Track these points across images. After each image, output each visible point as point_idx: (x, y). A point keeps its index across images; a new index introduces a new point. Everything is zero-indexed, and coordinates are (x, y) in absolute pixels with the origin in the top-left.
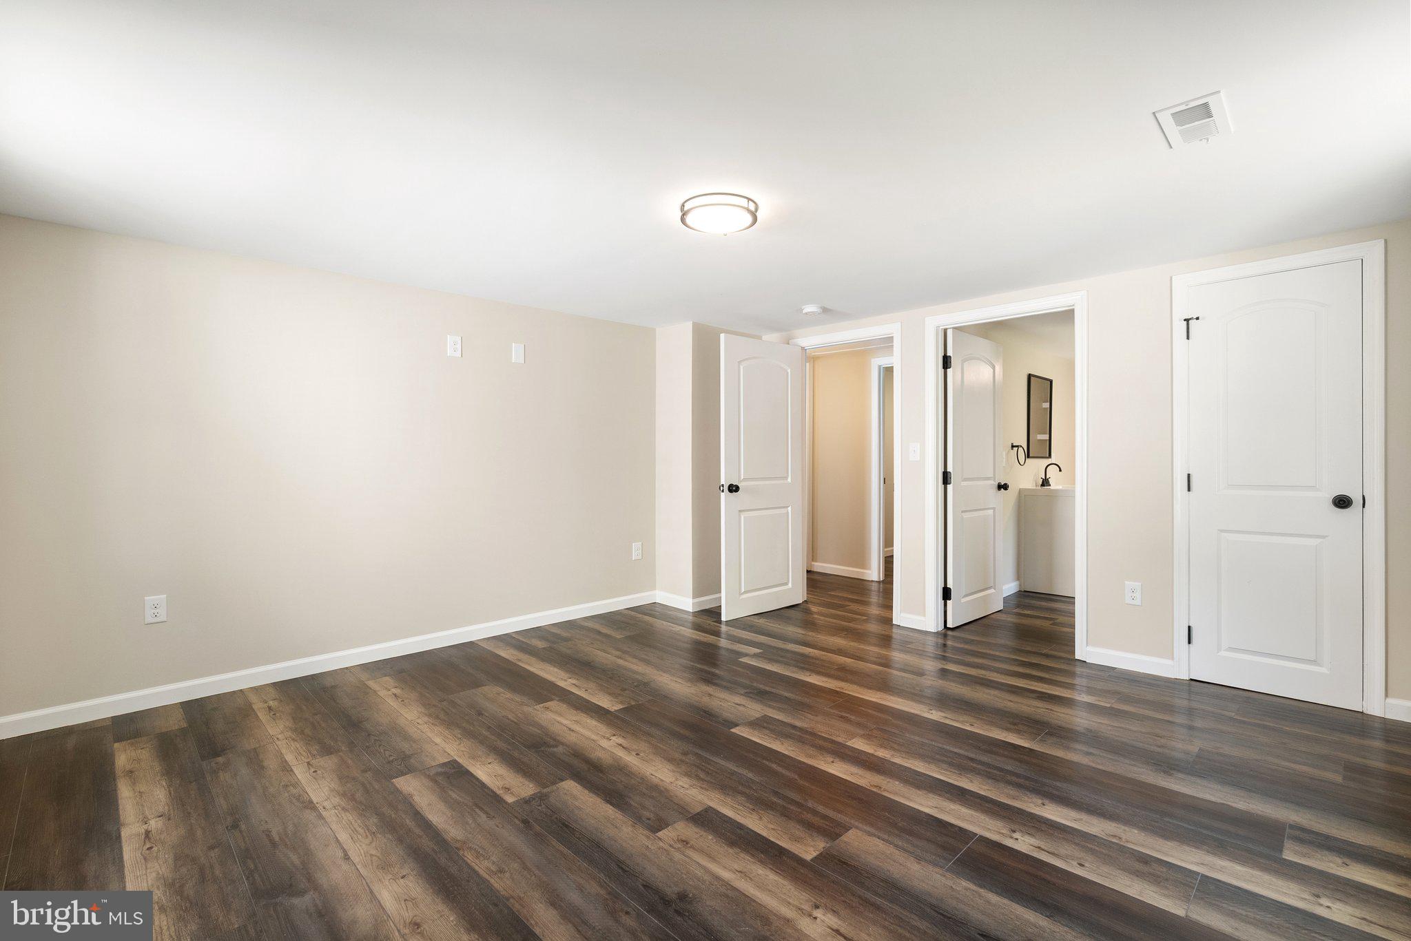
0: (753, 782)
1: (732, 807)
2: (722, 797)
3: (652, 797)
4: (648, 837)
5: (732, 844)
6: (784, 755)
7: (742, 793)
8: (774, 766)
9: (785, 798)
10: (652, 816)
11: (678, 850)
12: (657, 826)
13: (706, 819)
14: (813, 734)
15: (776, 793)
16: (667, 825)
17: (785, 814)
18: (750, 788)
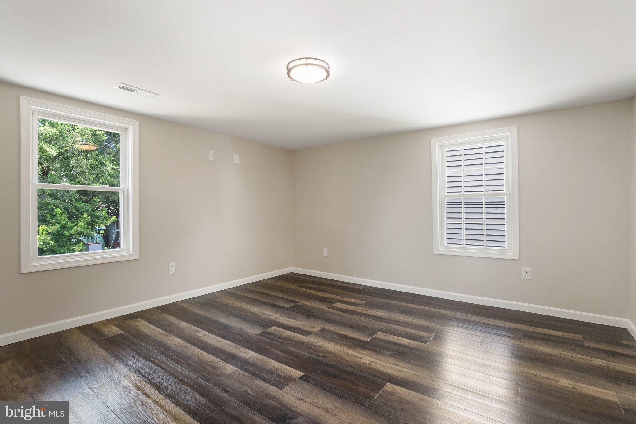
0: (290, 346)
1: (299, 337)
2: (302, 340)
3: (329, 338)
4: (324, 327)
5: (297, 328)
6: (274, 360)
7: (295, 342)
8: (280, 354)
9: (278, 341)
10: (326, 332)
11: (313, 325)
12: (322, 330)
13: (307, 333)
14: (254, 374)
15: (281, 343)
16: (320, 330)
17: (279, 337)
18: (291, 344)
